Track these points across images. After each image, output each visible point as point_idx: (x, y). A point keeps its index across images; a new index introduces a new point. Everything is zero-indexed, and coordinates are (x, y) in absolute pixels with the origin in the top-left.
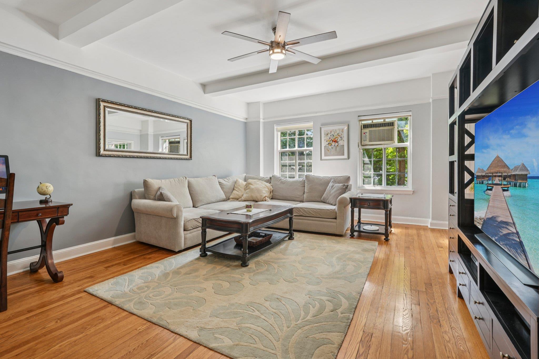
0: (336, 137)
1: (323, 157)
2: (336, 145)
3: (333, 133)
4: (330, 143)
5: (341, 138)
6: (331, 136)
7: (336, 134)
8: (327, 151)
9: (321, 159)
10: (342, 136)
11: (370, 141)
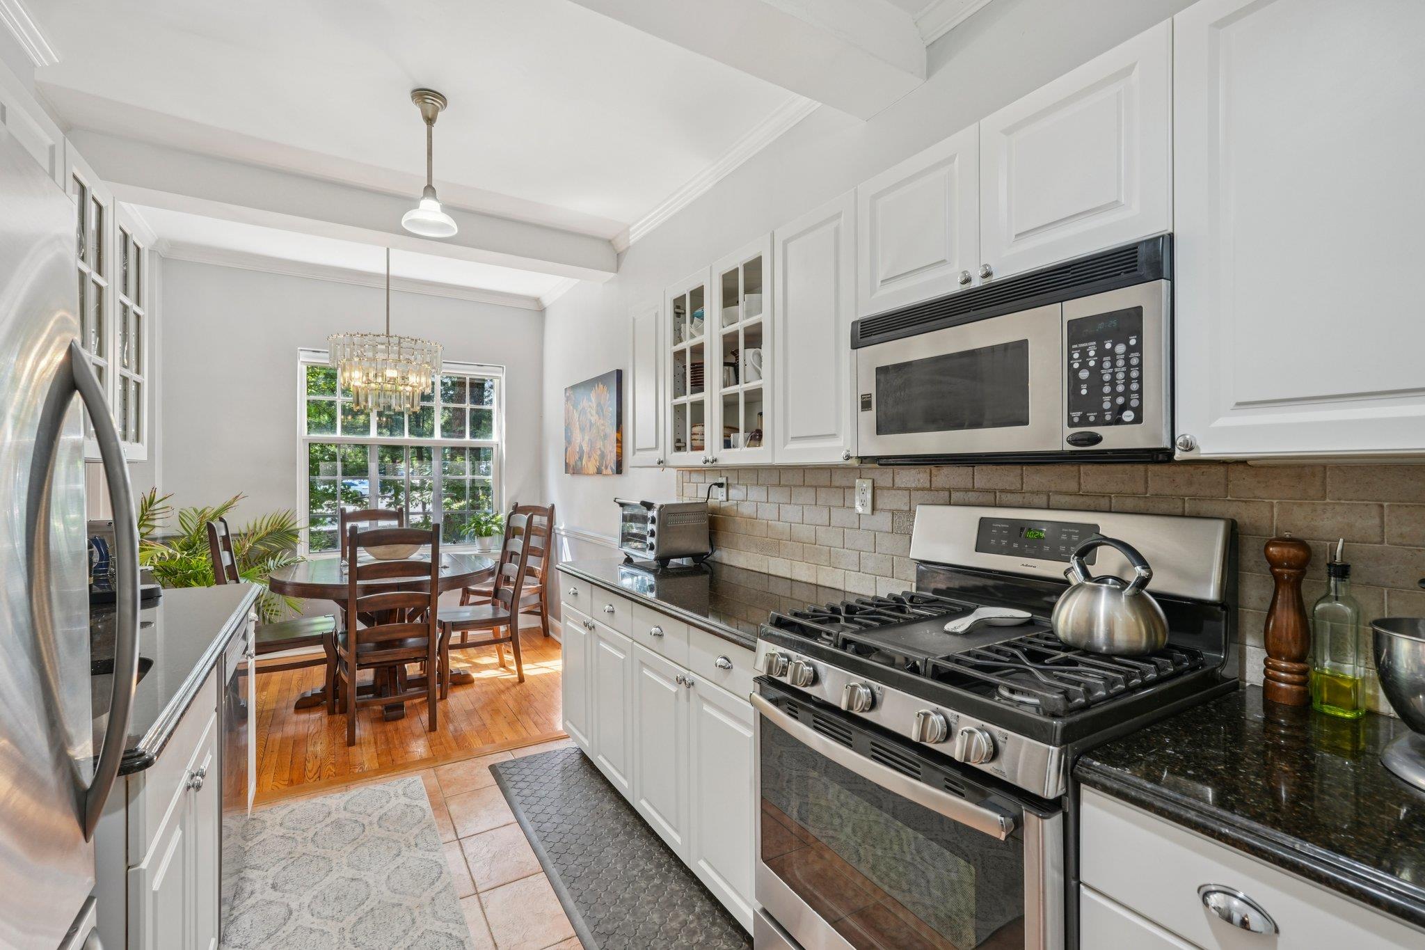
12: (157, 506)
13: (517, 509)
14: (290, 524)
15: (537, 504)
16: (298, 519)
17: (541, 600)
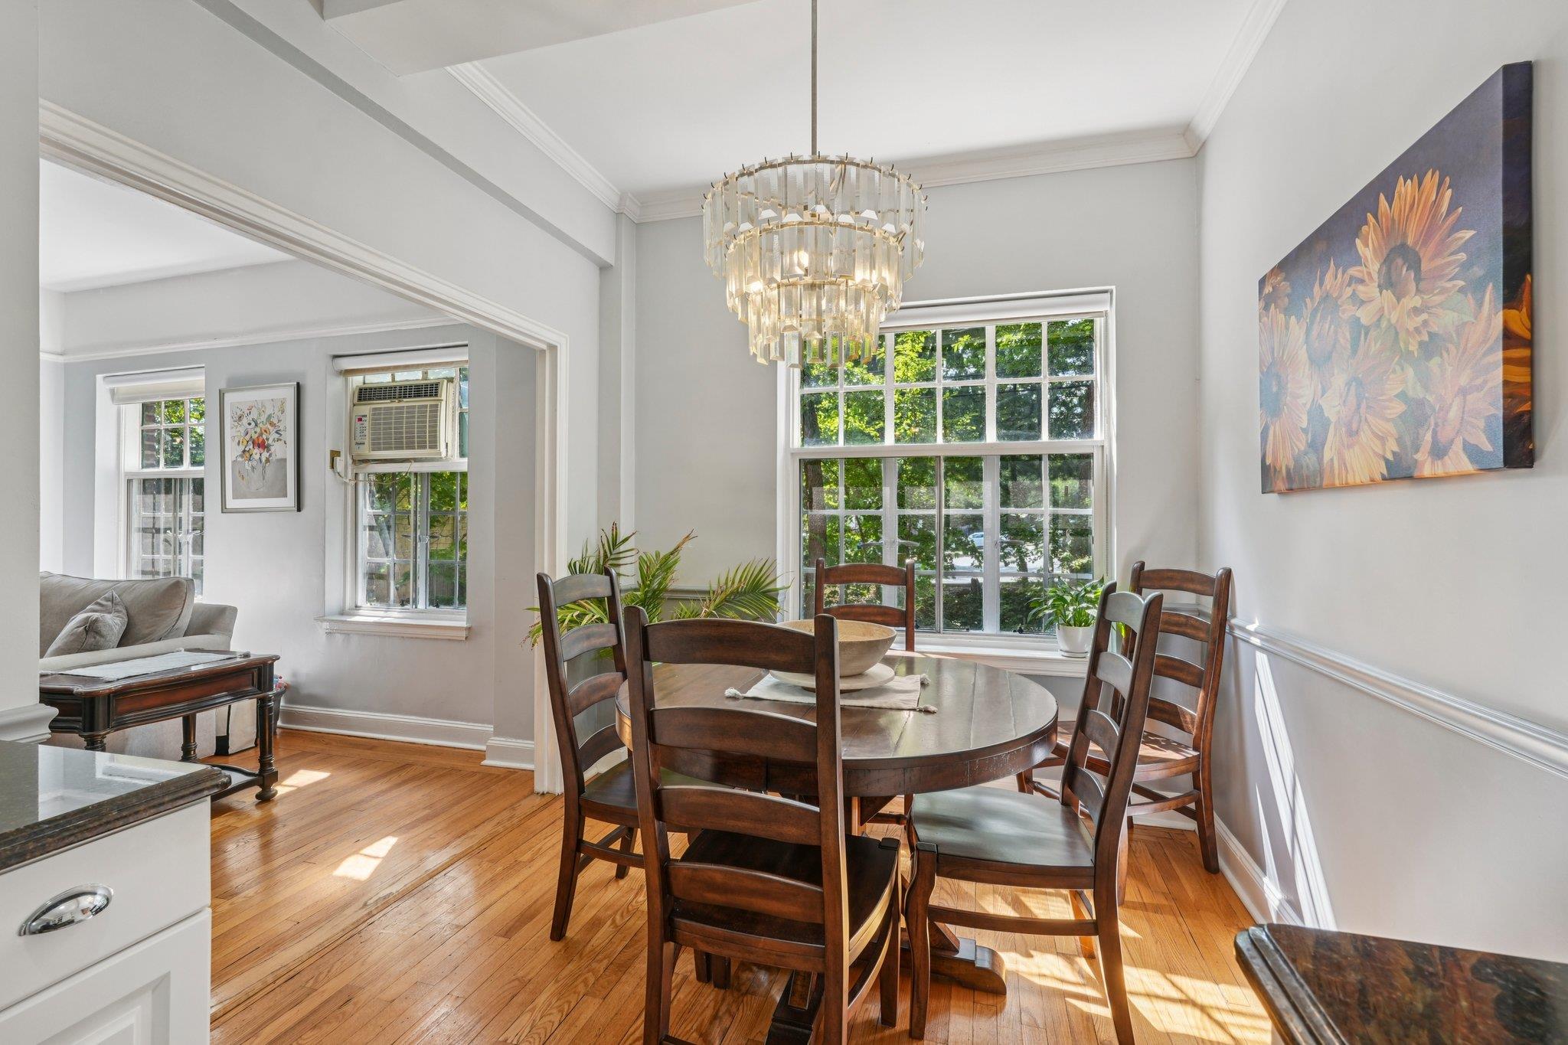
0: (264, 427)
1: (231, 503)
2: (264, 460)
3: (254, 415)
4: (247, 449)
5: (277, 432)
6: (250, 424)
7: (263, 418)
8: (240, 479)
9: (224, 509)
10: (281, 428)
11: (376, 447)
12: (622, 548)
13: (1141, 578)
14: (768, 581)
15: (1189, 566)
16: (778, 574)
17: (1196, 787)
